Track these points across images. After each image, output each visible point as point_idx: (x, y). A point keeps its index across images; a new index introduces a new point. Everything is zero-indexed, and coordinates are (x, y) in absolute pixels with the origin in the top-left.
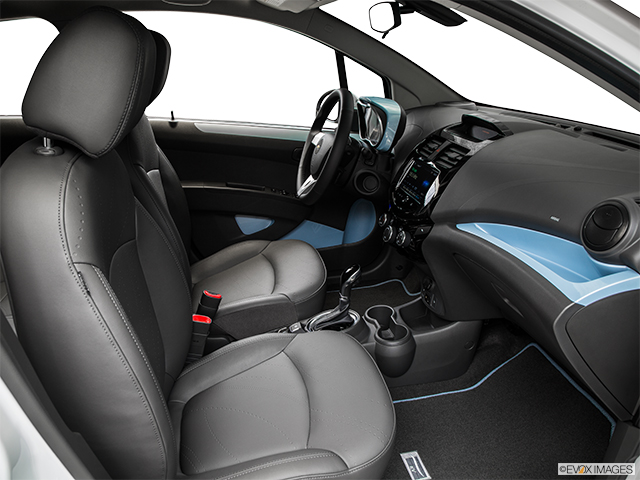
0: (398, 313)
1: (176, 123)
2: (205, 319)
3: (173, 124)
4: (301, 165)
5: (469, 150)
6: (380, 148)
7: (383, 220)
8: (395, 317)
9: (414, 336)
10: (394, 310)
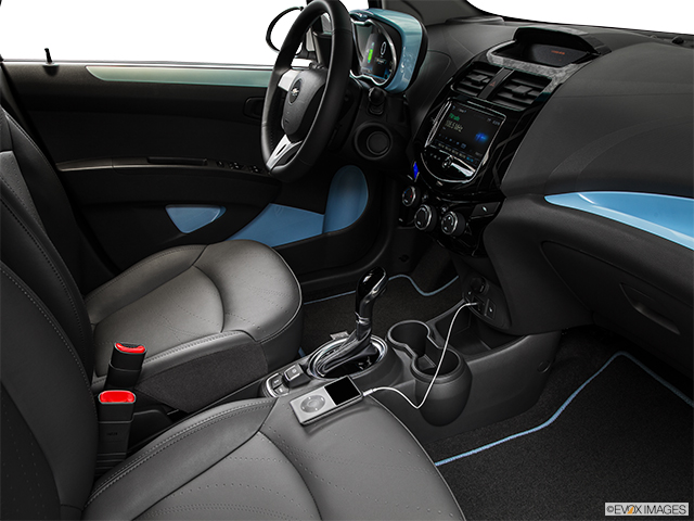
0: (434, 329)
1: (56, 68)
2: (125, 397)
3: (51, 70)
4: (264, 122)
5: (550, 80)
6: (393, 87)
7: (409, 197)
8: (433, 336)
9: (469, 363)
10: (429, 326)
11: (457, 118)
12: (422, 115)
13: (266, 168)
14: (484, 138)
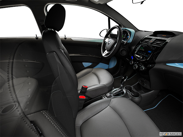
3: (65, 38)
4: (102, 47)
5: (166, 41)
6: (128, 42)
8: (133, 89)
9: (142, 95)
10: (132, 87)
11: (143, 48)
12: (133, 48)
13: (102, 56)
14: (150, 52)
